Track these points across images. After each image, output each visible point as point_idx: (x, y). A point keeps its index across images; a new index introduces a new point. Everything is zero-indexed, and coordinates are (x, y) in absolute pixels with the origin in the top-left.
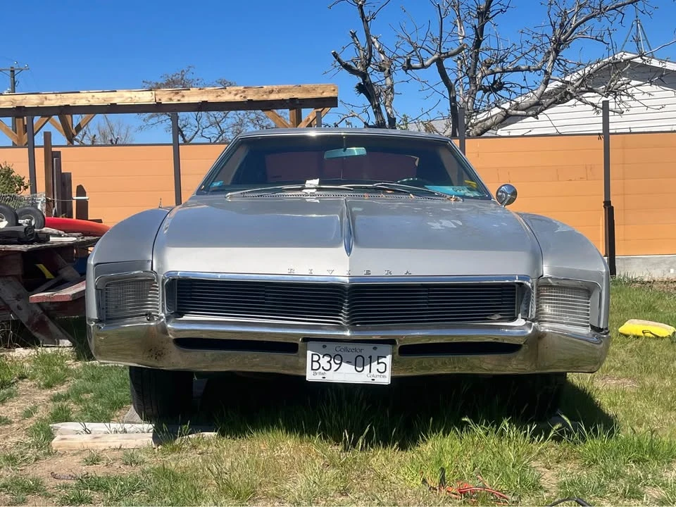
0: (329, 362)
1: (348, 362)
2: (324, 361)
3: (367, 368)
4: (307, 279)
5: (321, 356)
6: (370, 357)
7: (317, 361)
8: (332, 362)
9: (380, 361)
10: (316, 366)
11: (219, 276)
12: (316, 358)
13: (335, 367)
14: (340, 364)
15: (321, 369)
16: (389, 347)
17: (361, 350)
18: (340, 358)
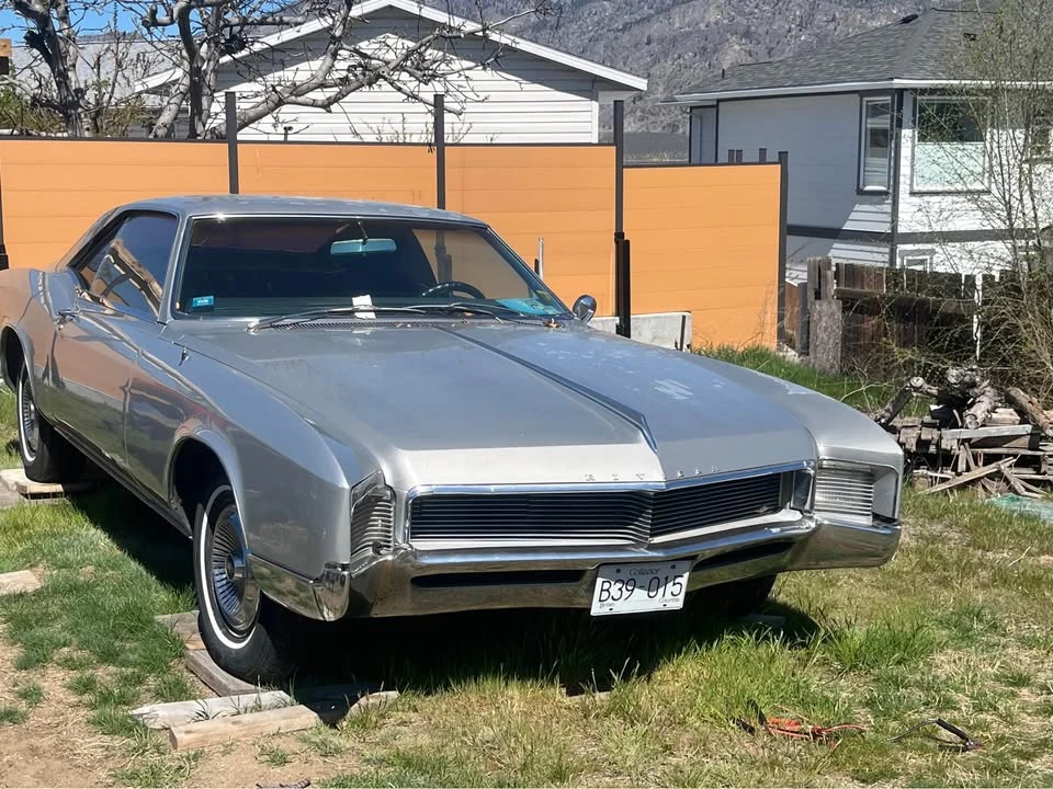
0: (620, 589)
1: (641, 587)
2: (615, 589)
3: (661, 590)
4: (614, 488)
5: (613, 583)
6: (666, 579)
7: (608, 590)
8: (624, 589)
9: (677, 581)
10: (605, 594)
11: (492, 488)
12: (606, 586)
13: (626, 594)
14: (632, 590)
15: (610, 600)
16: (688, 564)
17: (657, 571)
18: (632, 583)
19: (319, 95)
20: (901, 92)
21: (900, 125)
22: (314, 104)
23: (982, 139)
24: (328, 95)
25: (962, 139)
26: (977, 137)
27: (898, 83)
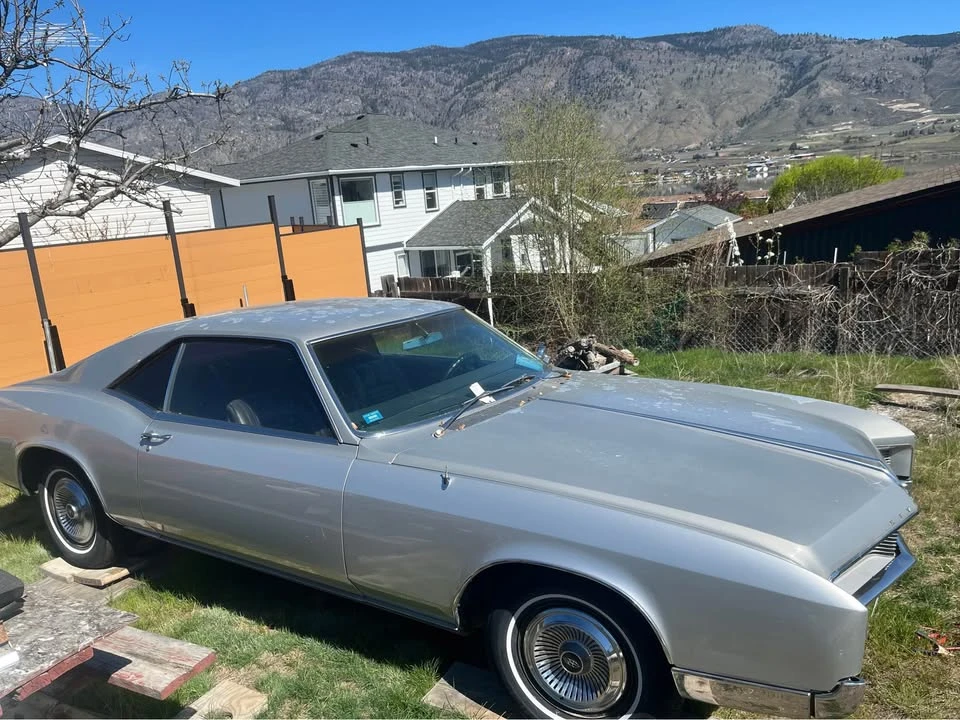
19: (74, 208)
20: (331, 176)
21: (333, 195)
22: (70, 214)
23: (373, 199)
24: (81, 207)
25: (361, 199)
26: (371, 197)
27: (331, 172)
